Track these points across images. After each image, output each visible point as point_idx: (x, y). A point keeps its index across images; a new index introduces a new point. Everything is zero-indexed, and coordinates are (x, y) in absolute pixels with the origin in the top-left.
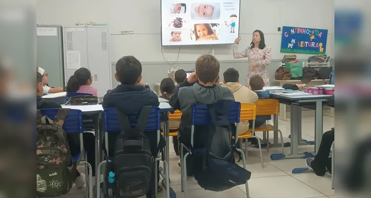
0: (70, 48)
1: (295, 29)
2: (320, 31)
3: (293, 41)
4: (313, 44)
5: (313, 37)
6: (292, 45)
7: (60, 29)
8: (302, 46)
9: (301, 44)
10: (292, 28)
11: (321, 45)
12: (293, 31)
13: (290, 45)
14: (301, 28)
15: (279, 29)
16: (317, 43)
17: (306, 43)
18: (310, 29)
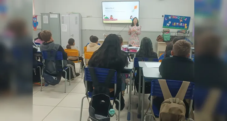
0: (63, 23)
1: (172, 16)
2: (186, 17)
3: (170, 22)
4: (181, 24)
5: (181, 21)
6: (169, 24)
7: (59, 15)
8: (174, 25)
9: (174, 24)
10: (170, 16)
11: (186, 25)
12: (170, 17)
13: (168, 24)
14: (175, 16)
15: (163, 16)
16: (184, 24)
17: (177, 23)
18: (180, 16)
